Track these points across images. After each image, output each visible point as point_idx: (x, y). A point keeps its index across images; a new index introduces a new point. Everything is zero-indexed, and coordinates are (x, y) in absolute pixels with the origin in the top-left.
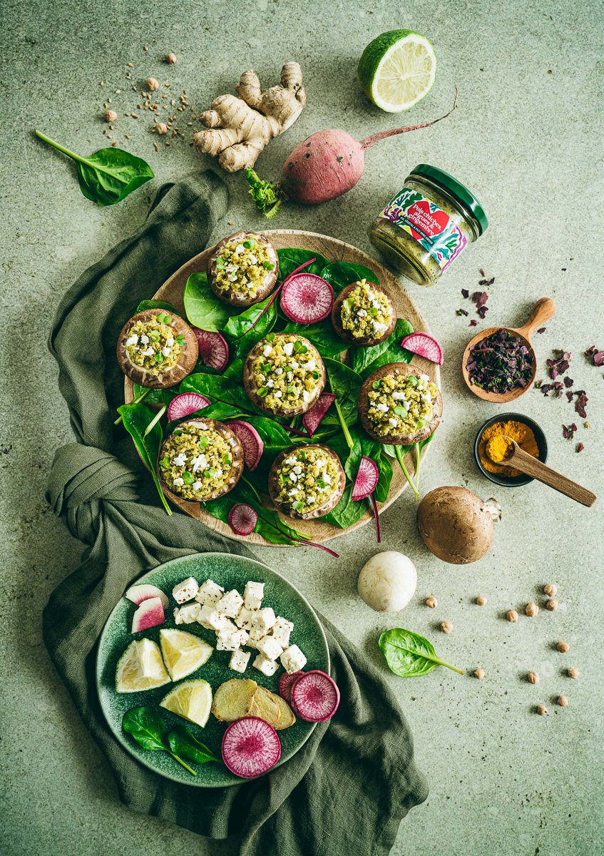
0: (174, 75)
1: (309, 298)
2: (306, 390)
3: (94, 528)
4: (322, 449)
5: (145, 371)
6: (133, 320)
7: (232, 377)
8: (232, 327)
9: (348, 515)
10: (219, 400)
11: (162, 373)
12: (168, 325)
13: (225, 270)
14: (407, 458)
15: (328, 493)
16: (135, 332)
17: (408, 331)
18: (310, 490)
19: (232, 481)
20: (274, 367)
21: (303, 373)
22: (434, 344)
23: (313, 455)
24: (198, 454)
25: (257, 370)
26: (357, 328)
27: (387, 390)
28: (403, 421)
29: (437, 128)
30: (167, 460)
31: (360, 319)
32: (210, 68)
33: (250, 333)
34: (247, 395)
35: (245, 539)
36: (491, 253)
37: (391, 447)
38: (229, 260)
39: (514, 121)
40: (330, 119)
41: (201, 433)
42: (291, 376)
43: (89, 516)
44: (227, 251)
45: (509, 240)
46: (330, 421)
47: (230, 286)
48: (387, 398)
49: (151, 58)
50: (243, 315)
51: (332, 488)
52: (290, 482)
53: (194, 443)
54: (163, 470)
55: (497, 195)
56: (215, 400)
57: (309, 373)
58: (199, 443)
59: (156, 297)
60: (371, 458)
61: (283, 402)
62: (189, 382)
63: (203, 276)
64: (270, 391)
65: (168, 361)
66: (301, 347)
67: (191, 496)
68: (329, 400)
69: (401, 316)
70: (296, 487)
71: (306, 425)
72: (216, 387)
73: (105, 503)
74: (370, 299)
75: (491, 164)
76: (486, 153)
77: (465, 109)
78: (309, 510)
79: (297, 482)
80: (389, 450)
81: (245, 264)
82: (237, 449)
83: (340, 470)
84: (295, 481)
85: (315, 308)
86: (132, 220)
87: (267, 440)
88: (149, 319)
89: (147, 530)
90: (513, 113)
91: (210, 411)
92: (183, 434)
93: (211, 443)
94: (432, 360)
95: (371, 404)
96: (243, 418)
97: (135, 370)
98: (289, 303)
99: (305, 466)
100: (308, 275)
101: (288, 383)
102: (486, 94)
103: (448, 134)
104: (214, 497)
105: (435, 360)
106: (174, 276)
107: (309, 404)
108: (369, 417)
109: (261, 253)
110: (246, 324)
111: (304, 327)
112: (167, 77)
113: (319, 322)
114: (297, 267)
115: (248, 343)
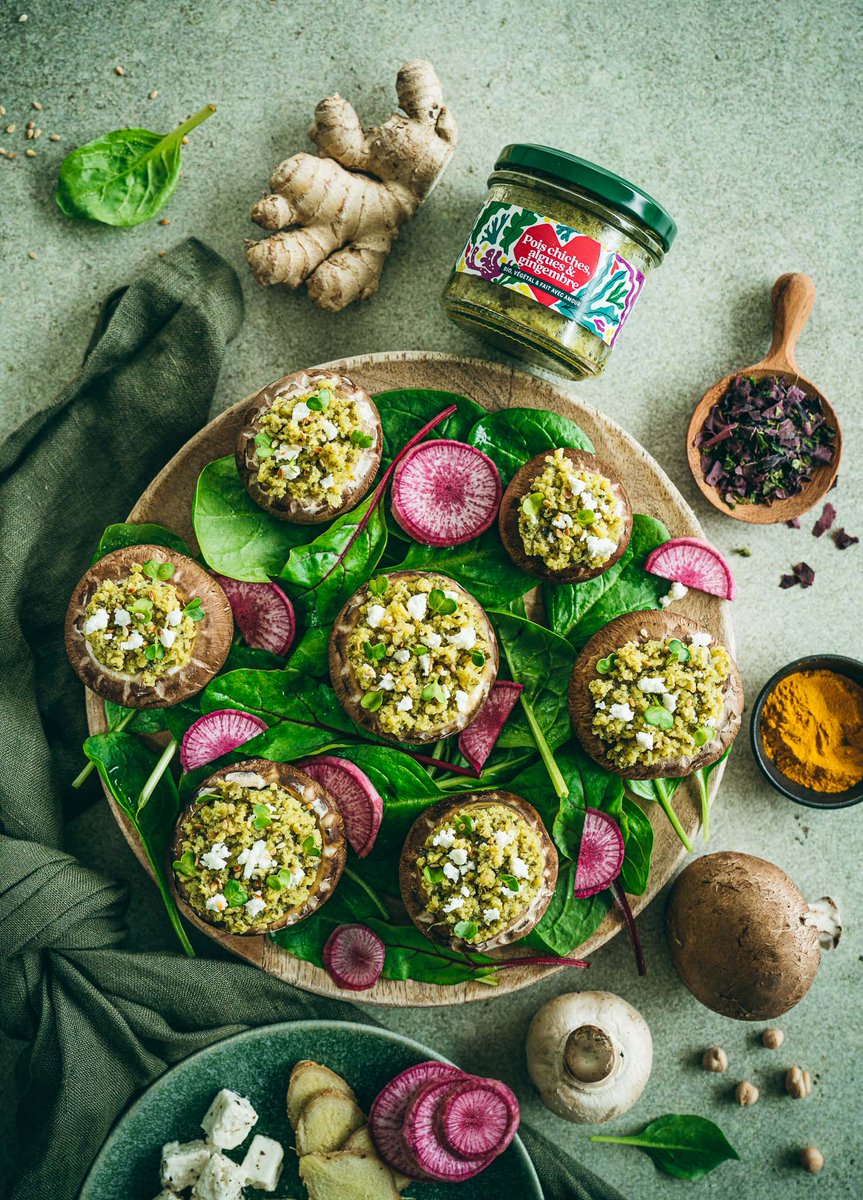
0: (130, 46)
1: (449, 492)
2: (461, 688)
3: (32, 1006)
4: (505, 804)
5: (127, 678)
6: (93, 574)
7: (307, 669)
8: (297, 568)
9: (568, 928)
10: (284, 719)
11: (162, 680)
12: (168, 581)
13: (274, 458)
14: (679, 798)
15: (525, 898)
16: (101, 604)
17: (659, 537)
18: (487, 896)
19: (325, 886)
20: (391, 649)
21: (452, 655)
22: (713, 560)
23: (487, 823)
24: (250, 841)
25: (356, 657)
26: (555, 551)
27: (627, 675)
28: (666, 734)
29: (680, 106)
30: (188, 860)
31: (559, 534)
32: (202, 25)
33: (334, 575)
34: (340, 704)
35: (362, 996)
36: (814, 354)
37: (647, 784)
38: (281, 437)
39: (838, 77)
40: (459, 108)
41: (254, 797)
42: (427, 663)
43: (21, 983)
44: (275, 418)
45: (850, 324)
46: (515, 740)
47: (287, 489)
48: (630, 691)
49: (80, 16)
50: (319, 541)
51: (533, 884)
52: (446, 883)
53: (242, 822)
54: (183, 879)
55: (816, 234)
56: (277, 719)
57: (463, 652)
58: (251, 818)
59: (135, 514)
60: (603, 812)
61: (415, 718)
62: (219, 690)
63: (229, 463)
64: (387, 697)
65: (173, 657)
66: (442, 602)
67: (245, 929)
68: (509, 697)
69: (641, 508)
70: (457, 892)
71: (466, 751)
72: (275, 692)
73: (53, 956)
74: (576, 493)
75: (798, 170)
76: (785, 149)
77: (735, 63)
78: (489, 935)
79: (460, 881)
80: (642, 789)
81: (314, 443)
82: (330, 820)
83: (545, 842)
84: (456, 879)
85: (464, 513)
86: (70, 354)
87: (390, 791)
88: (127, 571)
89: (142, 1004)
90: (835, 59)
91: (268, 741)
92: (216, 803)
93: (277, 817)
94: (713, 592)
95: (597, 706)
96: (334, 752)
97: (106, 679)
98: (410, 505)
99: (473, 846)
100: (442, 444)
101: (423, 678)
102: (775, 26)
103: (704, 117)
104: (291, 922)
105: (719, 592)
106: (168, 468)
107: (470, 716)
108: (595, 733)
109: (344, 417)
110: (325, 557)
111: (443, 552)
112: (116, 52)
113: (473, 539)
114: (421, 427)
115: (334, 595)
